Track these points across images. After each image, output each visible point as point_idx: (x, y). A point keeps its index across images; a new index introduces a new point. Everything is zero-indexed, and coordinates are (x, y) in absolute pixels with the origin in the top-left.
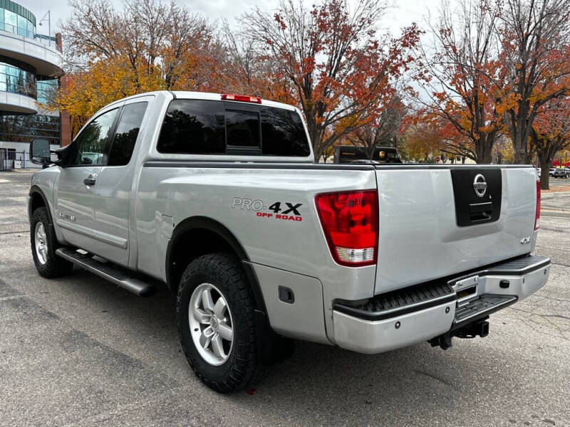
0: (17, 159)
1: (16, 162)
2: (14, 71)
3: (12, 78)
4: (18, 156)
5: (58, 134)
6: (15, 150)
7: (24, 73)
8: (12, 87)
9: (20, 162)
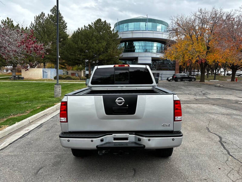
0: (160, 76)
1: (159, 78)
2: (159, 45)
3: (159, 48)
4: (160, 75)
5: (175, 67)
6: (159, 73)
7: (163, 45)
8: (159, 51)
9: (160, 78)
